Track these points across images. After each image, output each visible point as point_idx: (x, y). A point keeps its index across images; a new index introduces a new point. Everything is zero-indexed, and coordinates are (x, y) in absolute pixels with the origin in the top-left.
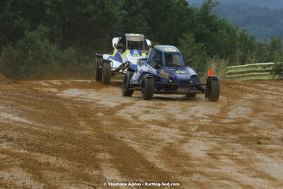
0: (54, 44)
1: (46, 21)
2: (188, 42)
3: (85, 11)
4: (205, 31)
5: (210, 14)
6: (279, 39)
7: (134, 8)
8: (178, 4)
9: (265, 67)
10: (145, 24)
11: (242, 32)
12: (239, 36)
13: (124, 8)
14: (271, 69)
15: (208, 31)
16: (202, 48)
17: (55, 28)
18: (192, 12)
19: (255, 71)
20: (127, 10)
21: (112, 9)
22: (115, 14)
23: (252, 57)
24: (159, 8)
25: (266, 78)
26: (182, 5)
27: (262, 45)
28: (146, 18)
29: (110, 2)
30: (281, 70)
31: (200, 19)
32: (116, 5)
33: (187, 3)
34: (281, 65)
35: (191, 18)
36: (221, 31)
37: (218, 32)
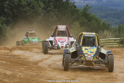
0: (8, 26)
1: (5, 15)
2: (76, 27)
3: (24, 10)
4: (85, 21)
5: (88, 13)
6: (122, 25)
7: (49, 9)
8: (72, 7)
9: (115, 40)
11: (103, 22)
13: (43, 9)
14: (118, 41)
16: (83, 29)
17: (9, 18)
18: (78, 11)
19: (110, 42)
20: (46, 10)
21: (38, 9)
22: (40, 11)
24: (62, 9)
25: (115, 46)
26: (73, 8)
27: (114, 28)
28: (55, 14)
29: (37, 5)
31: (83, 15)
32: (40, 7)
33: (76, 6)
34: (123, 39)
35: (78, 14)
36: (93, 21)
37: (91, 22)
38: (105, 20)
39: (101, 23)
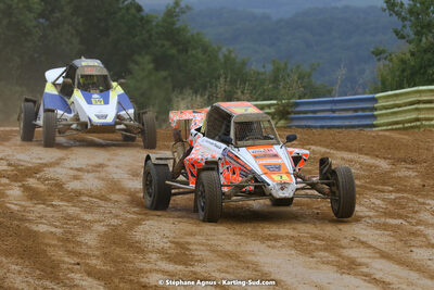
2: (143, 69)
4: (169, 52)
5: (177, 26)
6: (286, 64)
7: (57, 15)
8: (128, 9)
9: (263, 108)
10: (76, 41)
11: (227, 53)
12: (222, 60)
13: (41, 15)
14: (272, 110)
15: (174, 51)
16: (165, 78)
18: (148, 22)
20: (47, 20)
21: (23, 17)
22: (28, 24)
23: (242, 92)
24: (97, 15)
26: (133, 11)
27: (259, 74)
28: (77, 31)
29: (21, 5)
30: (289, 113)
31: (162, 33)
32: (30, 10)
33: (141, 7)
34: (288, 105)
35: (148, 31)
36: (194, 52)
37: (189, 53)
38: (231, 49)
39: (221, 56)
